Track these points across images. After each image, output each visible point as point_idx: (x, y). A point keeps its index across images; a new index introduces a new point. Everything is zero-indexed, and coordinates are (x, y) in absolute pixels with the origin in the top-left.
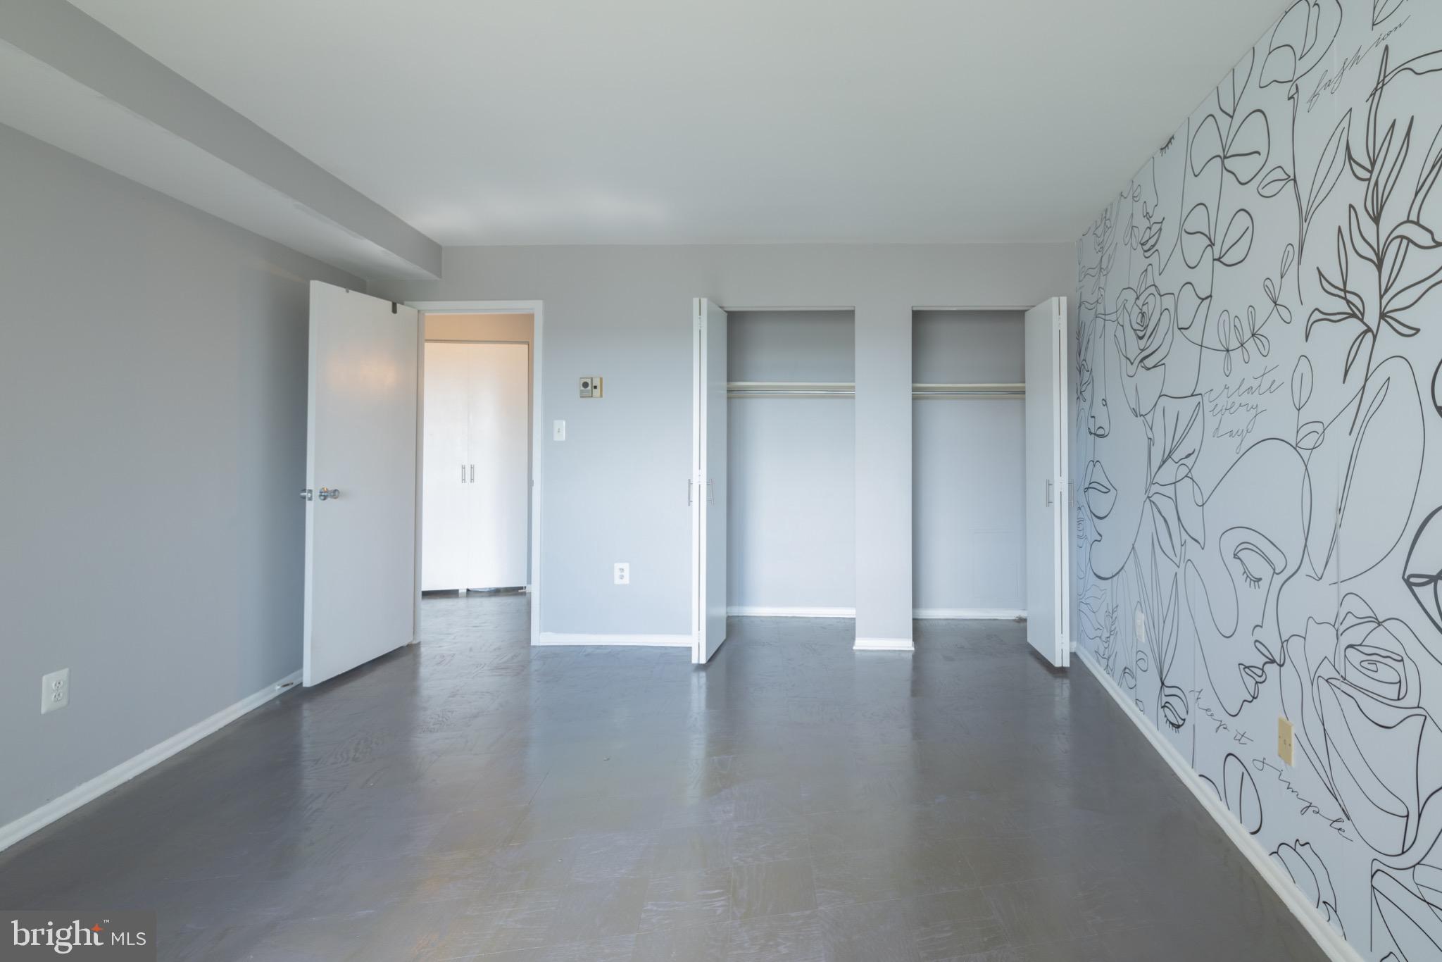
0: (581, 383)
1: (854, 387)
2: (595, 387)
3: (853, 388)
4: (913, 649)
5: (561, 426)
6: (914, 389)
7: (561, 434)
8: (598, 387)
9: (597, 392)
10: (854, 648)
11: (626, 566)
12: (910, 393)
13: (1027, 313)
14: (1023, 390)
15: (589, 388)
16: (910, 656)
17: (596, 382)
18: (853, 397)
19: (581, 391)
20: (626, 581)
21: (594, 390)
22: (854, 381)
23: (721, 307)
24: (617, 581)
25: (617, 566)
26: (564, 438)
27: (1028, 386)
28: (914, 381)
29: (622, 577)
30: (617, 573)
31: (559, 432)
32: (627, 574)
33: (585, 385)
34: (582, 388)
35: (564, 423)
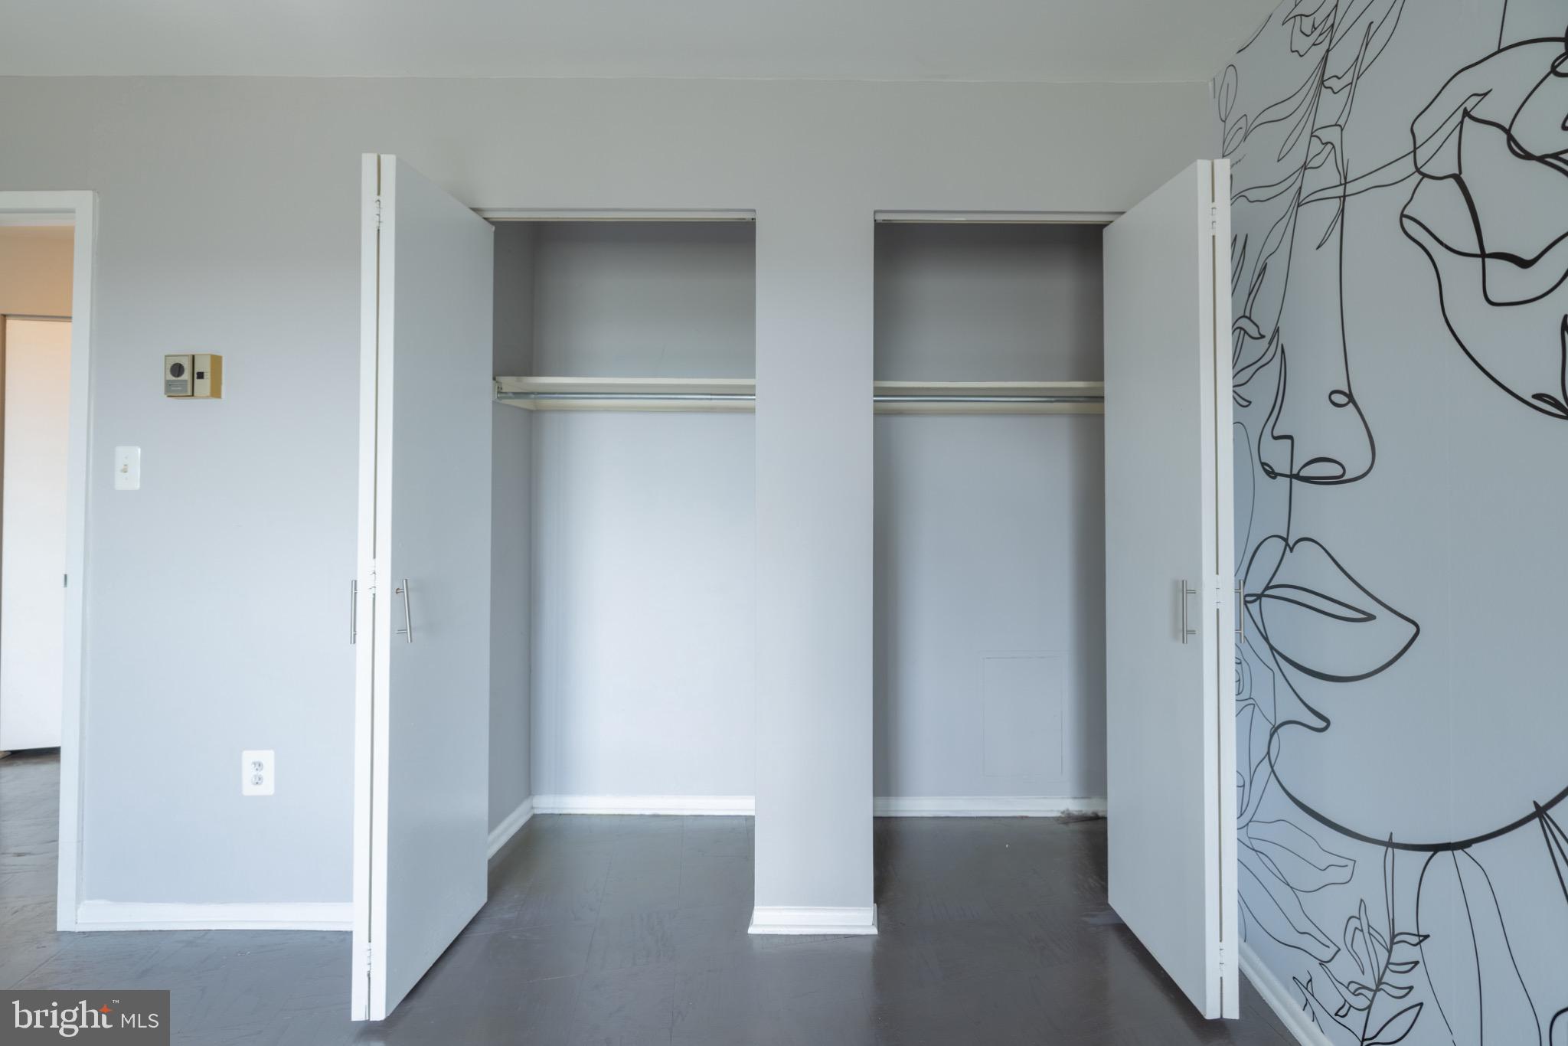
0: (169, 367)
1: (753, 387)
2: (201, 375)
3: (750, 391)
4: (874, 931)
5: (130, 456)
6: (878, 392)
7: (130, 481)
8: (207, 376)
9: (203, 386)
10: (751, 930)
11: (268, 757)
12: (870, 398)
13: (1106, 232)
14: (1101, 395)
15: (186, 376)
16: (868, 948)
17: (202, 365)
18: (751, 411)
19: (169, 385)
20: (268, 788)
21: (197, 381)
22: (754, 377)
23: (475, 210)
24: (249, 789)
25: (249, 757)
26: (137, 486)
27: (1110, 387)
28: (878, 375)
29: (259, 781)
30: (248, 773)
31: (125, 471)
32: (269, 773)
33: (177, 370)
34: (171, 377)
35: (139, 450)
